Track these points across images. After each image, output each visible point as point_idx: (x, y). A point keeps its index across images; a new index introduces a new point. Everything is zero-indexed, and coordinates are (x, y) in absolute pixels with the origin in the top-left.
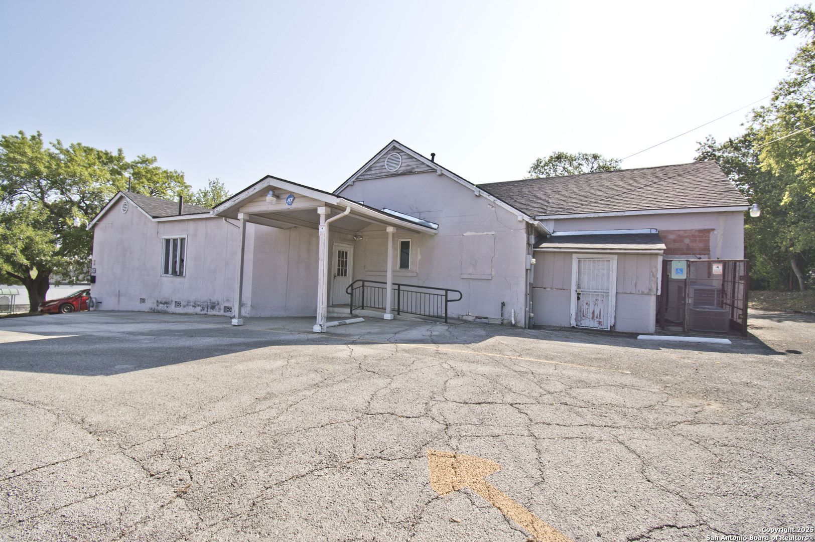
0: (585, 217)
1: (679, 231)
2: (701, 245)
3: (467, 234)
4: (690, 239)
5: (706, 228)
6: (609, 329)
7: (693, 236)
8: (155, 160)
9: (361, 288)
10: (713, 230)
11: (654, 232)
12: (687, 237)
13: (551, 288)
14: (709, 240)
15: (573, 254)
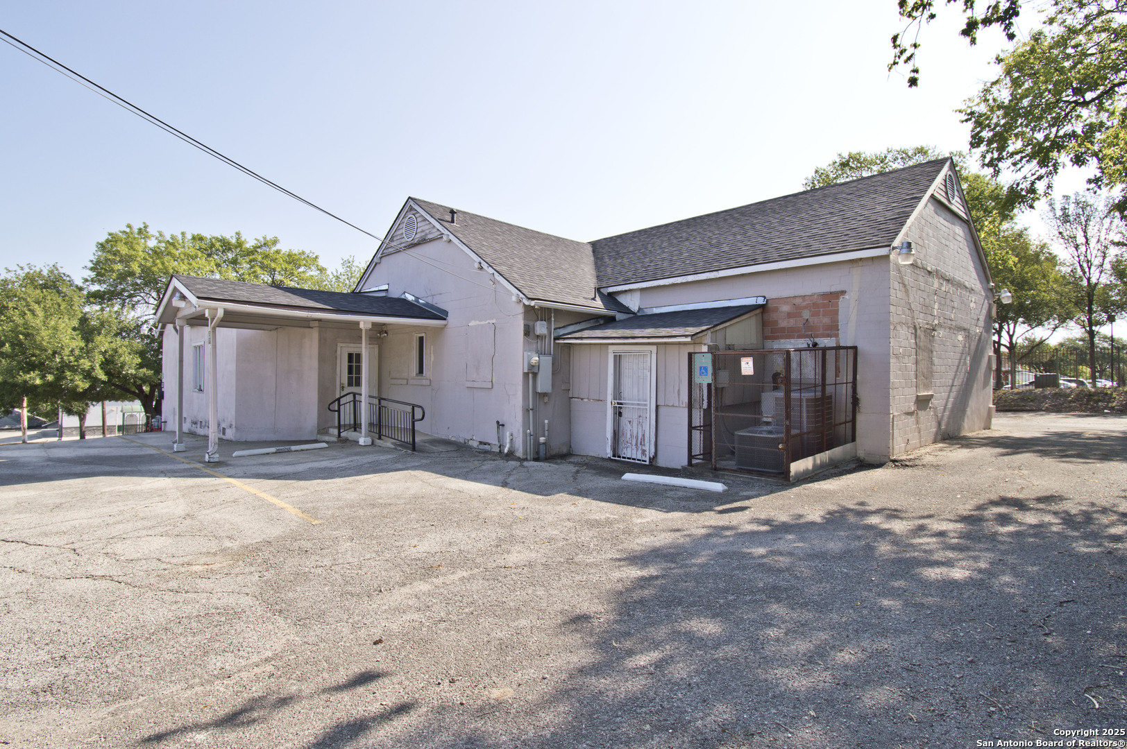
0: (671, 283)
1: (795, 297)
2: (826, 320)
3: (472, 323)
4: (810, 311)
5: (833, 290)
6: (647, 463)
7: (815, 305)
8: (275, 242)
9: (352, 403)
10: (843, 292)
11: (761, 301)
12: (805, 307)
13: (588, 399)
14: (838, 310)
15: (610, 347)
